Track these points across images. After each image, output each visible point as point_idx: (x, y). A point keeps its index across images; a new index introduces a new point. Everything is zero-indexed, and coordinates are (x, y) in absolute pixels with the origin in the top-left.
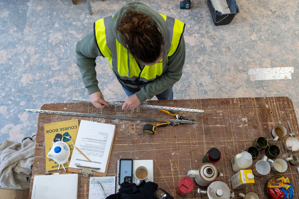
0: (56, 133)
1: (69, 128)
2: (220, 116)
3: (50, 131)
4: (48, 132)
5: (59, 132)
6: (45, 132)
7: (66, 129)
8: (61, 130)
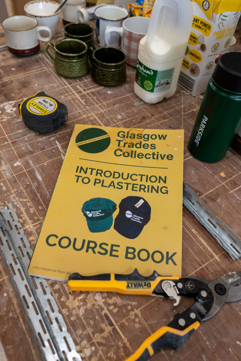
0: (137, 243)
1: (78, 245)
2: (27, 164)
3: (158, 257)
4: (168, 259)
5: (123, 242)
6: (178, 258)
7: (92, 245)
8: (112, 250)
